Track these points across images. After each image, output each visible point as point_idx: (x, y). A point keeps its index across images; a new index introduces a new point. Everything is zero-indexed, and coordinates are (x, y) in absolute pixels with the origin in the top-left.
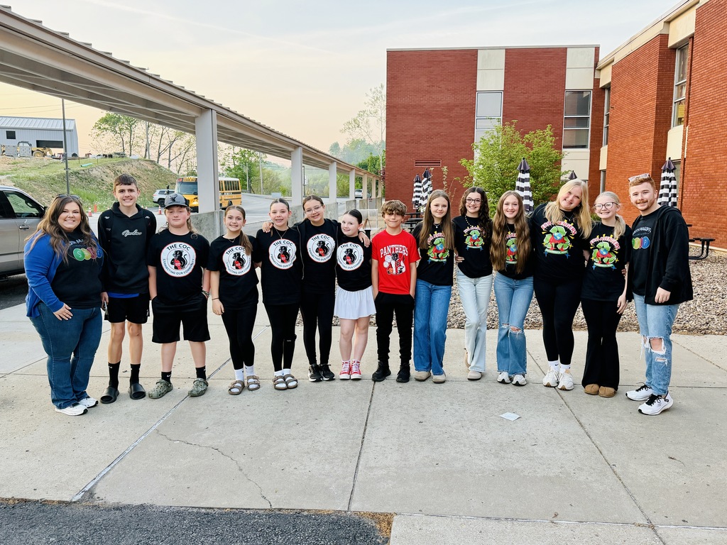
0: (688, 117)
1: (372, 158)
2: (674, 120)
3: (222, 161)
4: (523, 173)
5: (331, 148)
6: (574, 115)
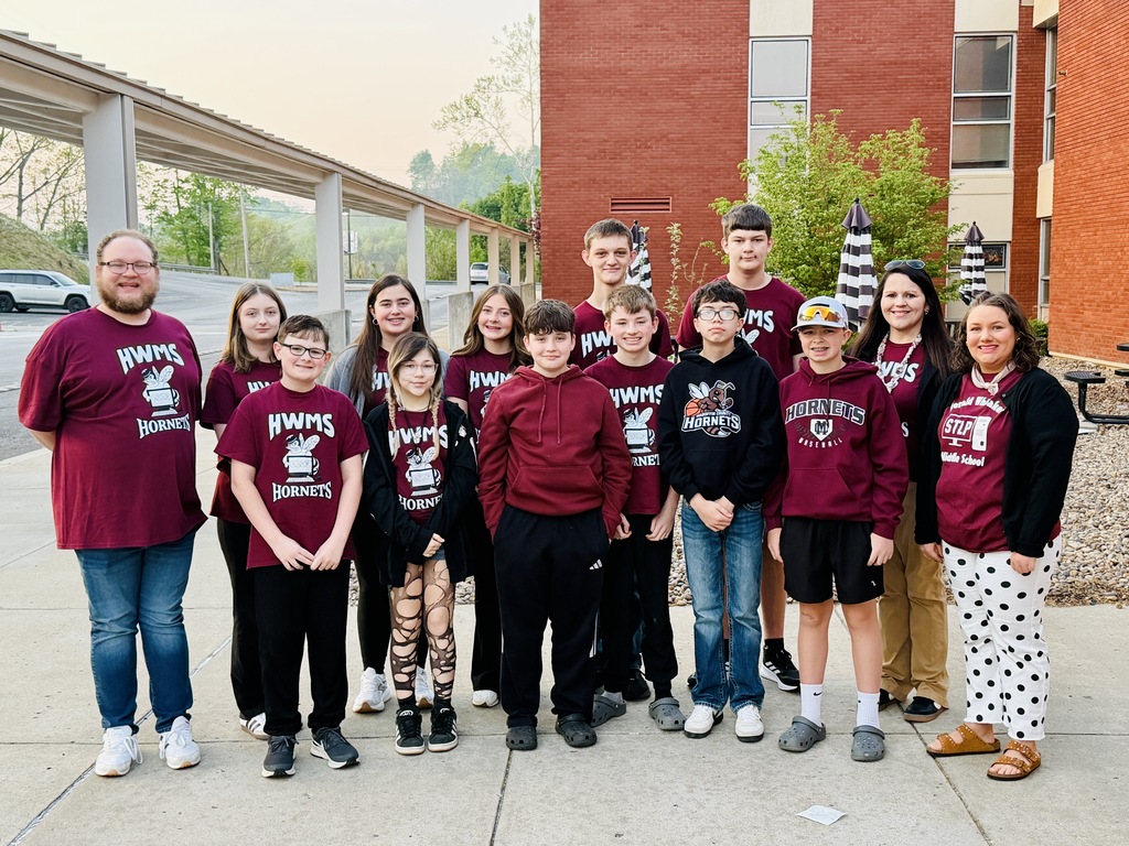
1: (511, 189)
3: (149, 200)
4: (856, 234)
5: (413, 169)
6: (976, 90)
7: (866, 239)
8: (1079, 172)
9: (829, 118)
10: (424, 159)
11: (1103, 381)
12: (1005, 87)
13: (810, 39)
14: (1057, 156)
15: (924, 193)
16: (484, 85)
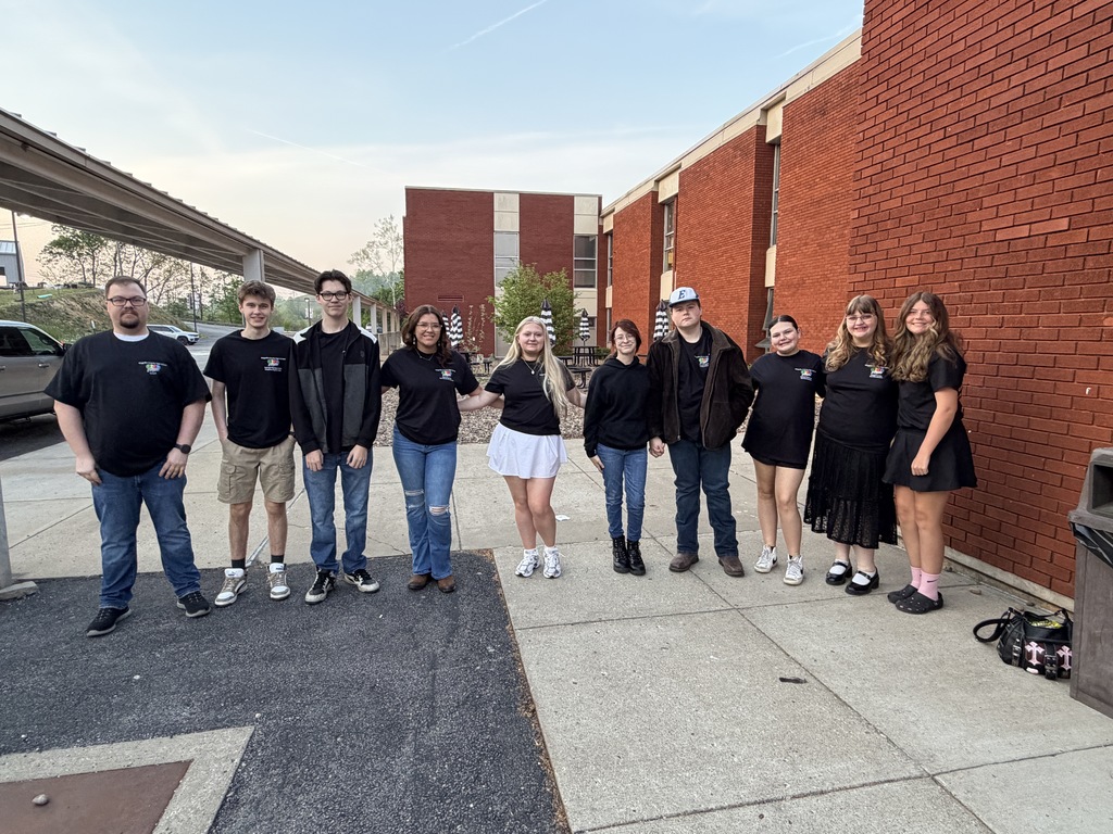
0: (675, 264)
1: (384, 291)
2: (665, 265)
6: (583, 257)
9: (532, 266)
12: (593, 256)
13: (518, 233)
14: (613, 284)
15: (565, 297)
16: (371, 245)
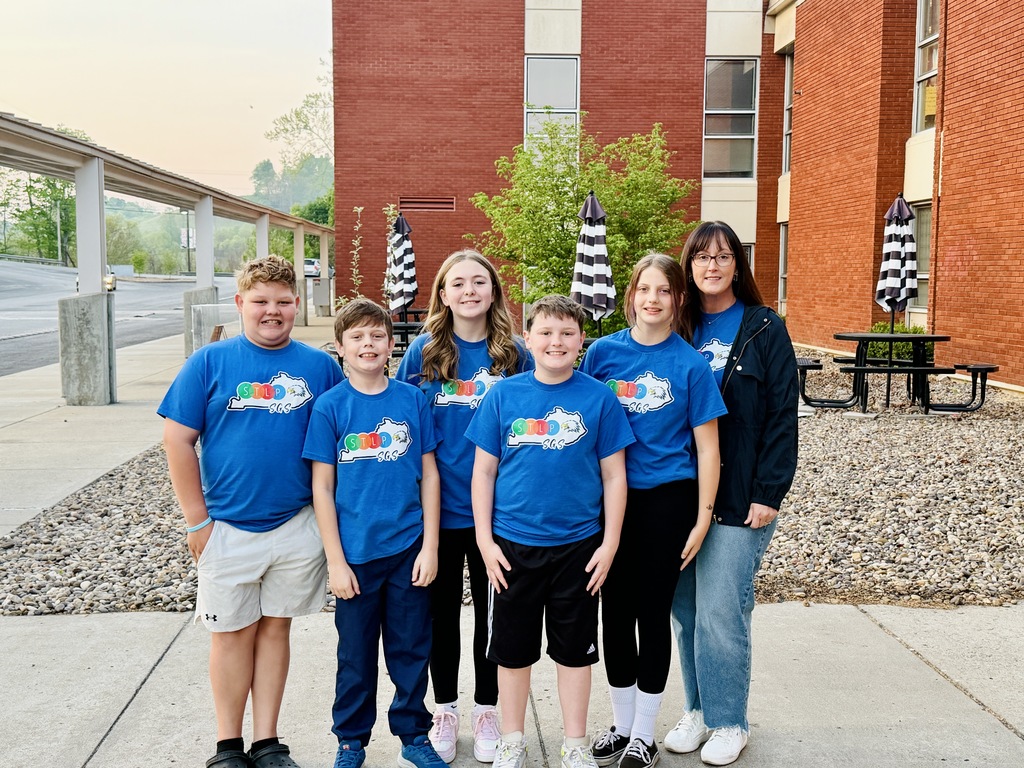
0: (942, 111)
2: (917, 118)
3: (3, 197)
4: (590, 224)
5: (256, 176)
6: (725, 108)
7: (600, 230)
8: (811, 181)
10: (266, 167)
11: (820, 367)
12: (750, 105)
13: (579, 58)
14: (794, 167)
15: (665, 193)
